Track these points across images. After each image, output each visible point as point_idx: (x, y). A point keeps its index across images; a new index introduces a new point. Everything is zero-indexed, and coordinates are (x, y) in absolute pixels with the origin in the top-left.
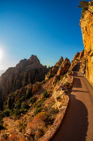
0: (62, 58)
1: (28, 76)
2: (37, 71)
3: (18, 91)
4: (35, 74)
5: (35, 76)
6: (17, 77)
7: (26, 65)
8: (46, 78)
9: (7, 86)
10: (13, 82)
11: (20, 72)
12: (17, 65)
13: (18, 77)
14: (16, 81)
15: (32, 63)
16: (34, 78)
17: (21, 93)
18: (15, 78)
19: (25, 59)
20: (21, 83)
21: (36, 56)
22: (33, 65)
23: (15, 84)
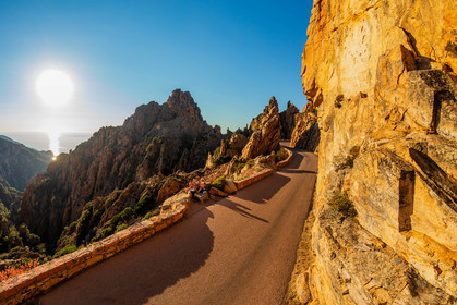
0: (274, 102)
1: (157, 155)
2: (186, 143)
3: (118, 194)
4: (181, 149)
5: (179, 155)
6: (123, 154)
7: (155, 121)
8: (209, 164)
9: (91, 178)
10: (109, 167)
11: (135, 142)
12: (127, 121)
13: (128, 155)
14: (119, 166)
15: (175, 116)
16: (176, 161)
17: (125, 199)
18: (119, 157)
19: (153, 104)
21: (187, 94)
22: (177, 121)
23: (116, 174)
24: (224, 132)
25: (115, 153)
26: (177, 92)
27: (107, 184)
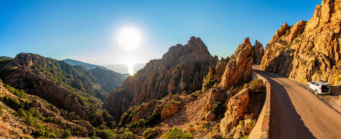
1: (180, 76)
2: (198, 67)
4: (194, 71)
5: (193, 75)
6: (162, 75)
7: (181, 55)
9: (143, 90)
10: (153, 84)
11: (168, 68)
12: (164, 56)
13: (164, 76)
14: (159, 84)
15: (191, 51)
18: (159, 78)
19: (179, 45)
20: (166, 88)
21: (199, 39)
22: (192, 54)
23: (158, 88)
24: (220, 59)
25: (157, 75)
26: (193, 38)
27: (153, 94)
